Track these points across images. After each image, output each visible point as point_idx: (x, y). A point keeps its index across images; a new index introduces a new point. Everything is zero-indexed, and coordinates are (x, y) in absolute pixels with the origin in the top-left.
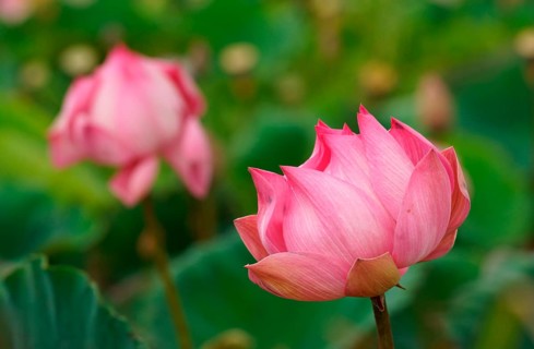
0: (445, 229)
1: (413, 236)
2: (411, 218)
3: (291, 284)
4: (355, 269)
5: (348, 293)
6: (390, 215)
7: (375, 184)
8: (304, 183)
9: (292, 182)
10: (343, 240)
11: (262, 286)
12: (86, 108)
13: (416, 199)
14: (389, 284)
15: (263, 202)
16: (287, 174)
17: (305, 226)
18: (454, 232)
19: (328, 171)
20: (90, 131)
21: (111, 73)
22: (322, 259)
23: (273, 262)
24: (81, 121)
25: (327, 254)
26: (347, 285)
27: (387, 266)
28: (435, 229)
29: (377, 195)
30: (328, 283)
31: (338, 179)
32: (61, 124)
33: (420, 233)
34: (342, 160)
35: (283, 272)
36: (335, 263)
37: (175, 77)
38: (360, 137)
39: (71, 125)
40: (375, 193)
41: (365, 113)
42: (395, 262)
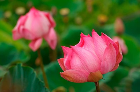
0: (115, 64)
1: (106, 66)
2: (105, 62)
3: (72, 78)
4: (90, 75)
5: (88, 81)
6: (100, 60)
7: (96, 51)
8: (76, 51)
9: (73, 50)
10: (87, 66)
11: (64, 78)
12: (23, 24)
13: (106, 57)
14: (99, 79)
15: (65, 55)
16: (72, 48)
17: (76, 62)
18: (118, 64)
19: (83, 47)
20: (24, 30)
21: (30, 14)
22: (81, 72)
23: (67, 72)
24: (22, 27)
25: (82, 70)
26: (88, 79)
27: (99, 74)
28: (112, 65)
29: (96, 54)
30: (82, 78)
31: (86, 50)
32: (16, 28)
33: (108, 66)
34: (87, 44)
35: (70, 75)
36: (84, 73)
37: (48, 16)
38: (92, 38)
39: (19, 28)
40: (96, 53)
41: (94, 31)
42: (101, 73)
